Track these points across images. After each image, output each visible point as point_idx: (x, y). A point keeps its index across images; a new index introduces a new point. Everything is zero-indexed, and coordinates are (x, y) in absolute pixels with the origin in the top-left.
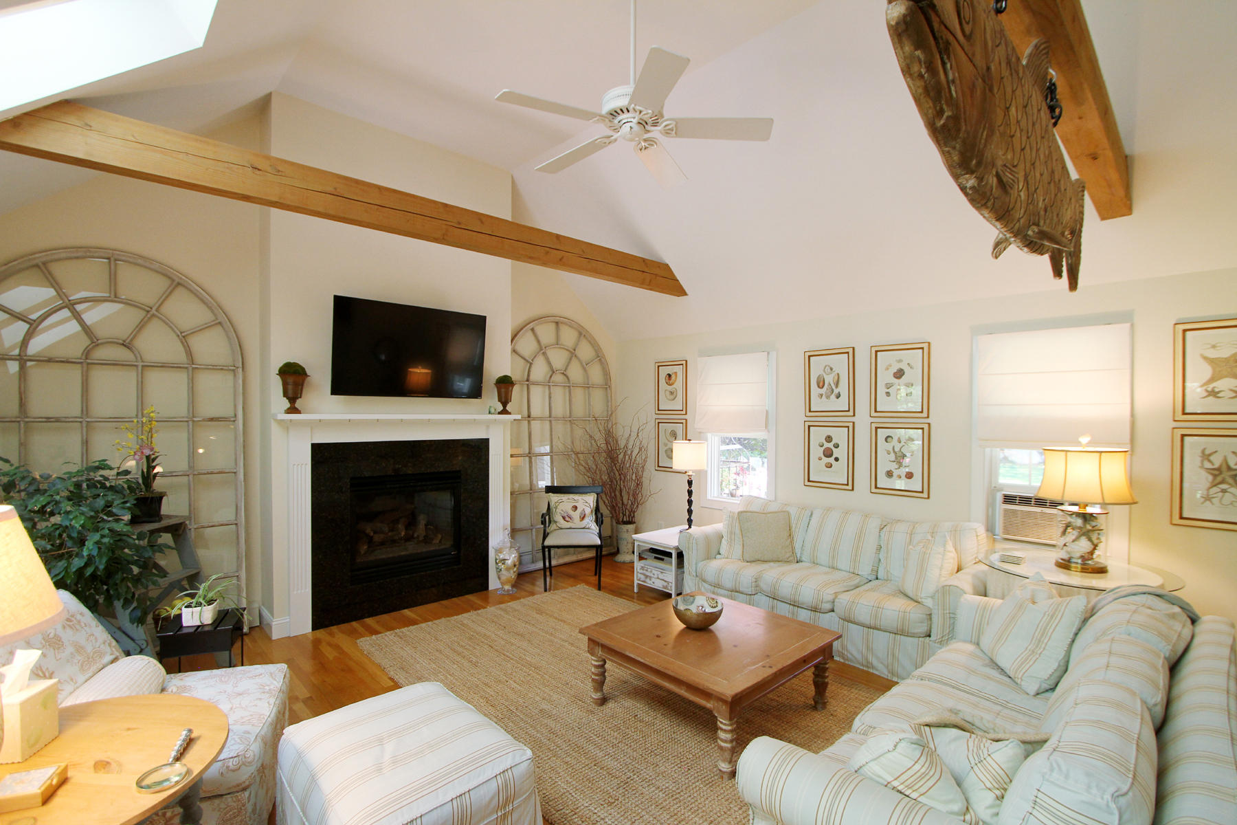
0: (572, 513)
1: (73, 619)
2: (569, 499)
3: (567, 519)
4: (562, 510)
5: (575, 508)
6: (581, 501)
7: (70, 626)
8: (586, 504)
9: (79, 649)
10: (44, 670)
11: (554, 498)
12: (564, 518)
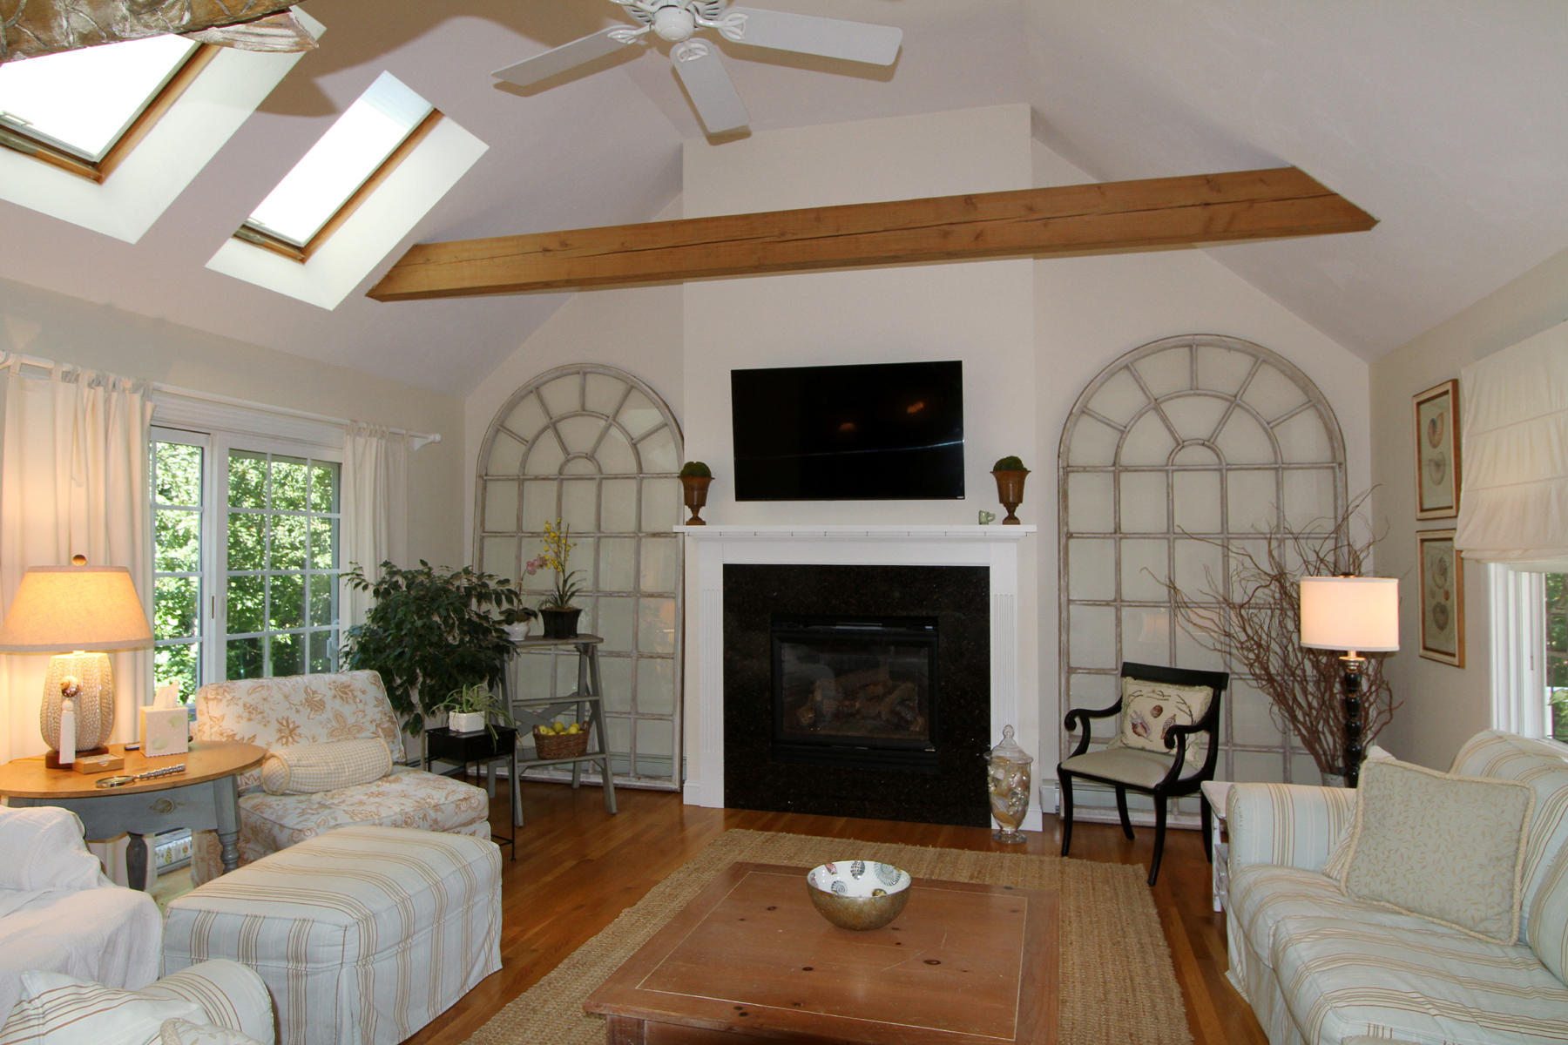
0: (1149, 719)
1: (350, 694)
2: (1153, 691)
3: (1140, 730)
4: (1135, 712)
5: (1159, 711)
6: (1174, 699)
7: (342, 697)
8: (1183, 707)
9: (339, 716)
10: (290, 721)
11: (1132, 685)
12: (1134, 726)
